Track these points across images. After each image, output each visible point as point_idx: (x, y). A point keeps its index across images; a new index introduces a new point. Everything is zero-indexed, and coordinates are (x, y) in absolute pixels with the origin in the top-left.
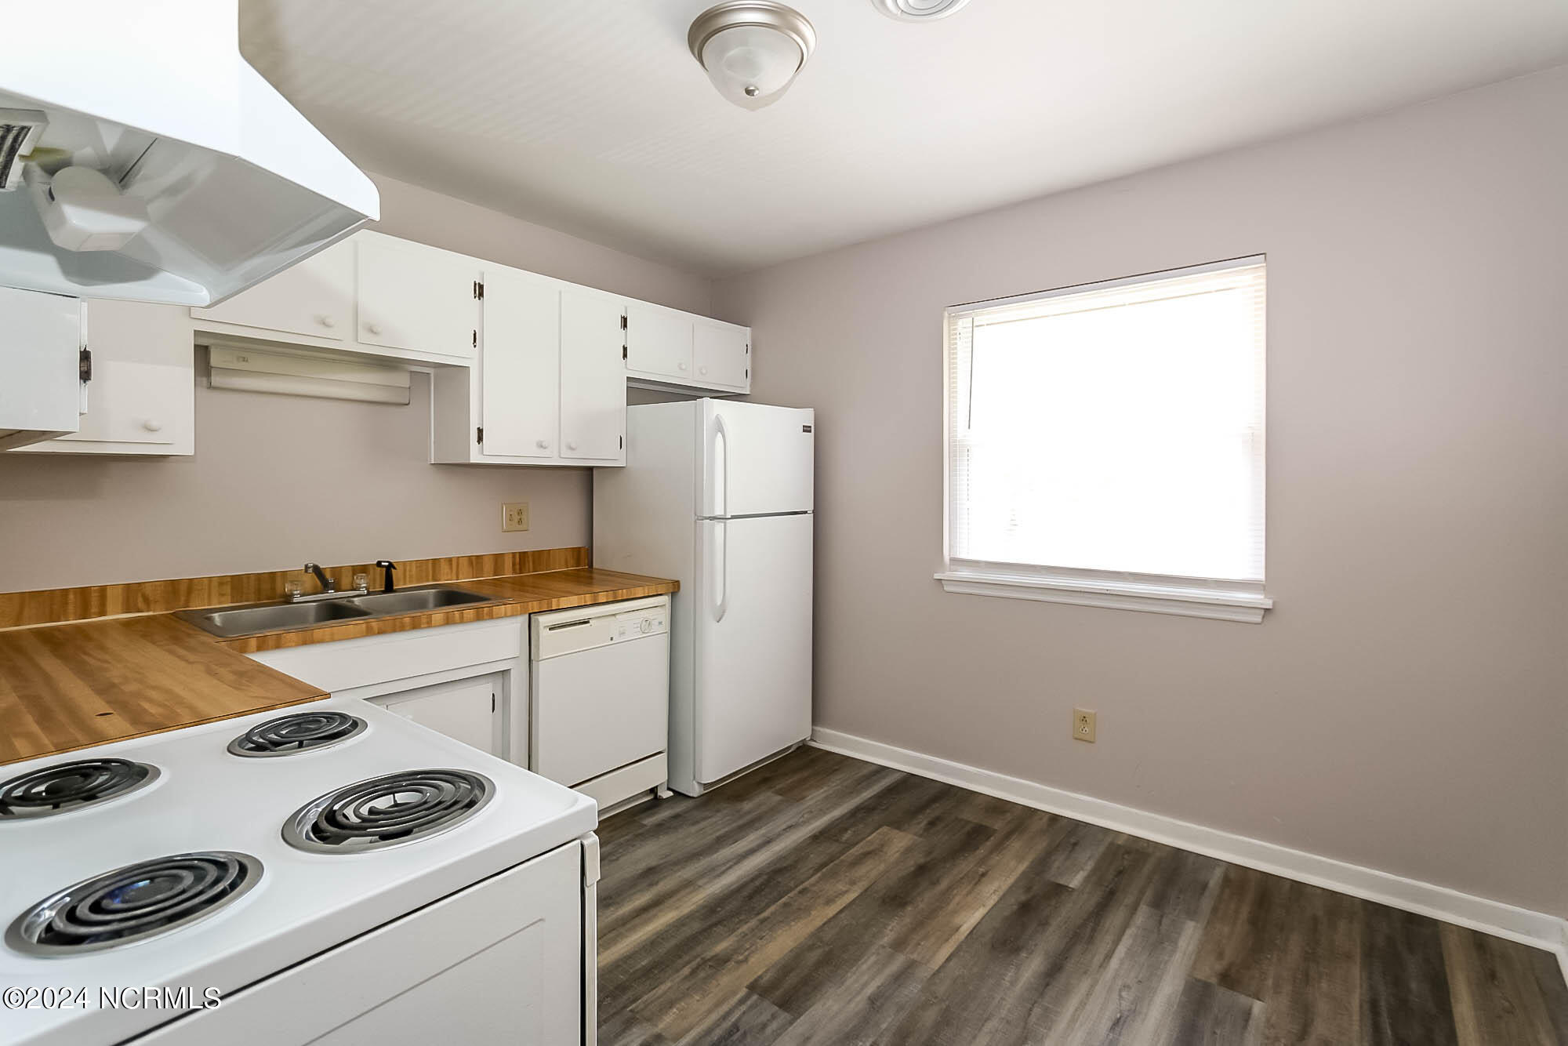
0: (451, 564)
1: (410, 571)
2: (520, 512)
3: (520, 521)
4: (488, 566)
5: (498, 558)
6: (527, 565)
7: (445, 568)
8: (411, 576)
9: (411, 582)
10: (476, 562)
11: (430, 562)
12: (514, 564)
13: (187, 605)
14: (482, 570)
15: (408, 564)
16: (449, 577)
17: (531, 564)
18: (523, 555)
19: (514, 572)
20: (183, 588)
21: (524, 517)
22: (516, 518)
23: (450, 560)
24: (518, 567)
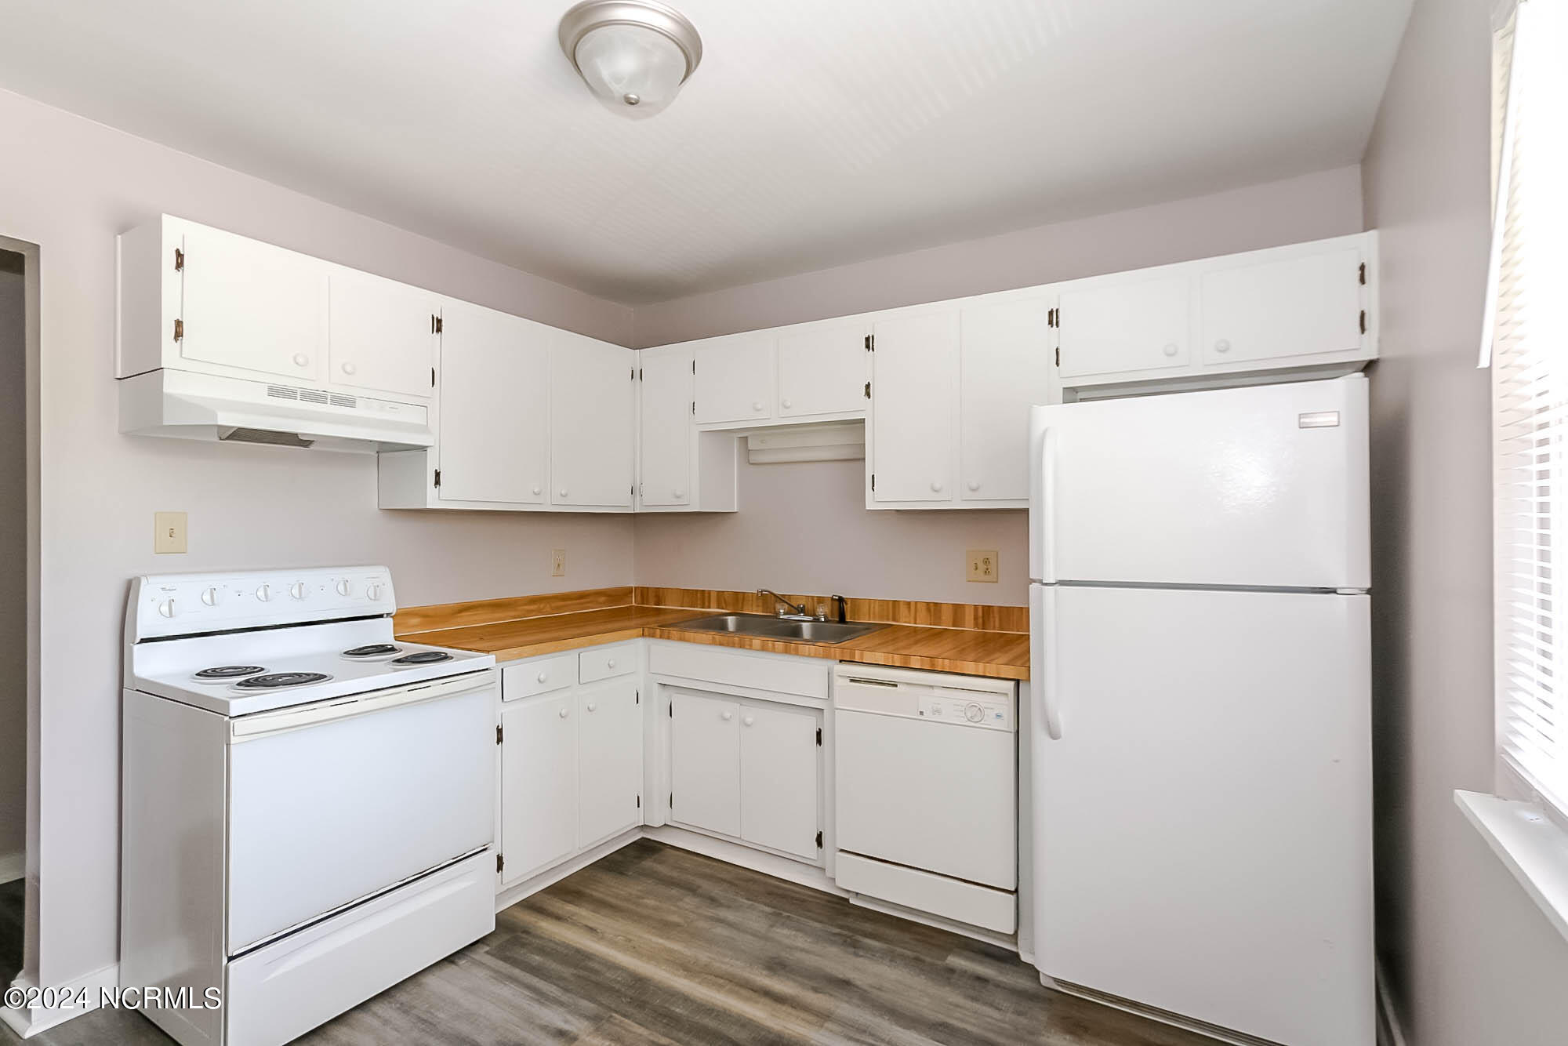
0: (909, 608)
1: (874, 608)
2: (986, 561)
3: (987, 572)
4: (947, 615)
5: (958, 609)
6: (992, 619)
7: (903, 609)
8: (874, 613)
9: (874, 619)
10: (934, 609)
11: (891, 604)
12: (976, 618)
13: (742, 609)
14: (940, 618)
15: (872, 601)
16: (907, 620)
17: (997, 620)
18: (987, 610)
19: (976, 625)
20: (741, 596)
21: (992, 567)
22: (981, 566)
23: (909, 604)
24: (980, 621)
